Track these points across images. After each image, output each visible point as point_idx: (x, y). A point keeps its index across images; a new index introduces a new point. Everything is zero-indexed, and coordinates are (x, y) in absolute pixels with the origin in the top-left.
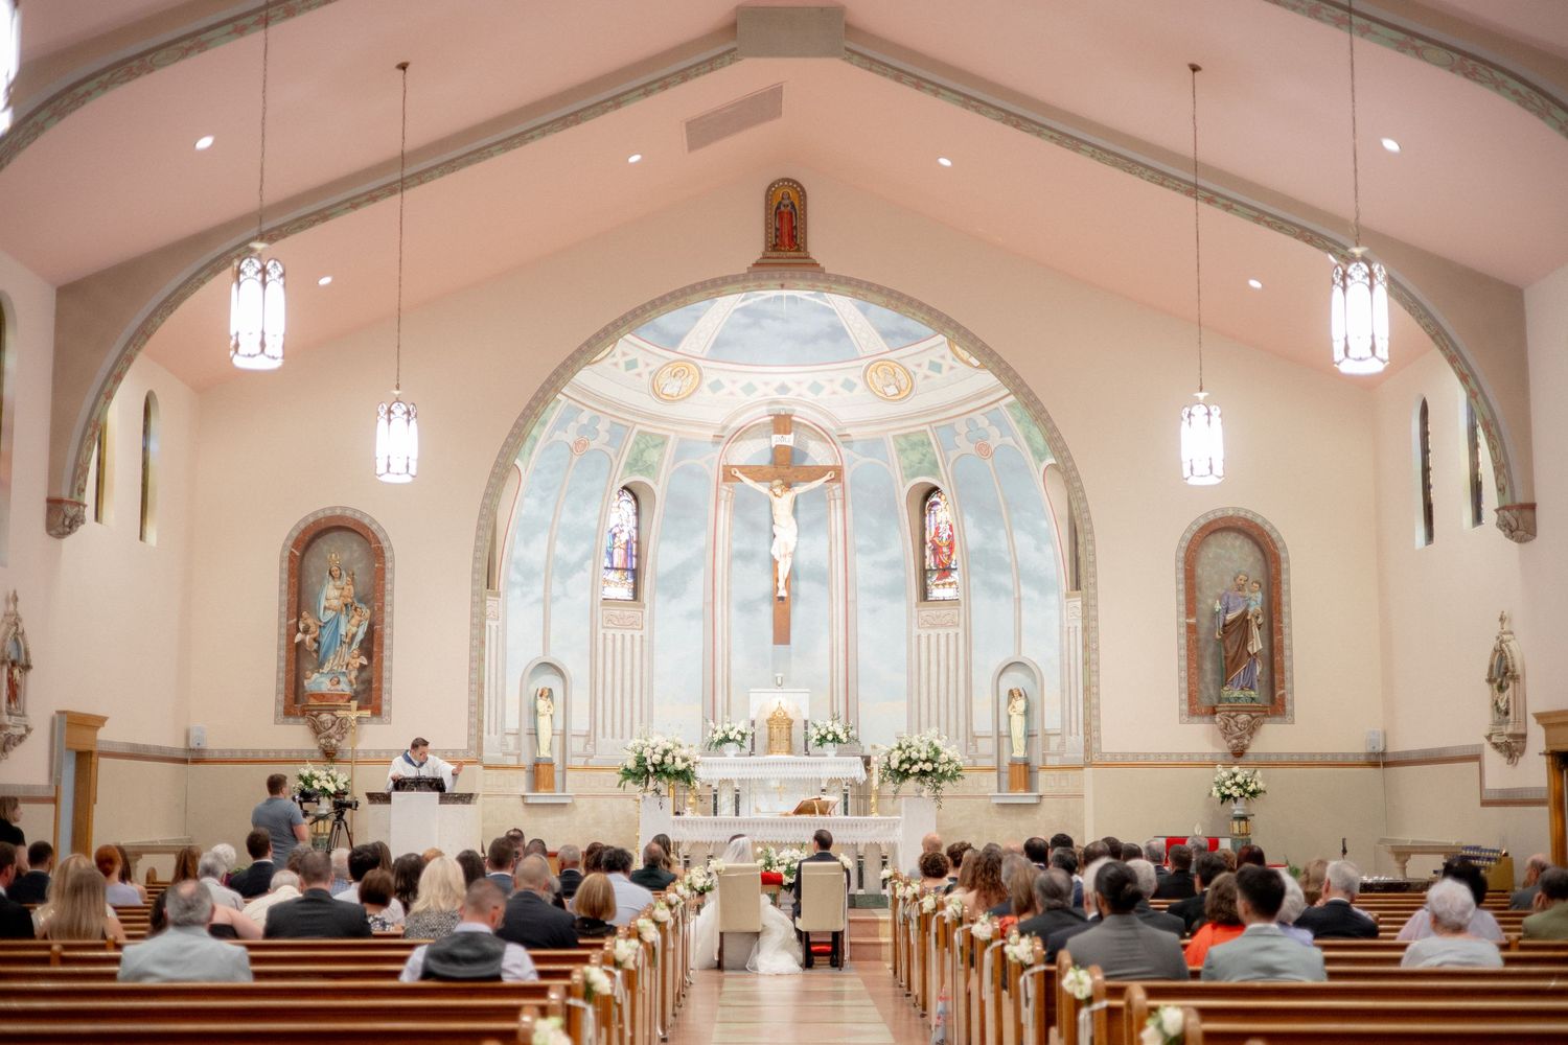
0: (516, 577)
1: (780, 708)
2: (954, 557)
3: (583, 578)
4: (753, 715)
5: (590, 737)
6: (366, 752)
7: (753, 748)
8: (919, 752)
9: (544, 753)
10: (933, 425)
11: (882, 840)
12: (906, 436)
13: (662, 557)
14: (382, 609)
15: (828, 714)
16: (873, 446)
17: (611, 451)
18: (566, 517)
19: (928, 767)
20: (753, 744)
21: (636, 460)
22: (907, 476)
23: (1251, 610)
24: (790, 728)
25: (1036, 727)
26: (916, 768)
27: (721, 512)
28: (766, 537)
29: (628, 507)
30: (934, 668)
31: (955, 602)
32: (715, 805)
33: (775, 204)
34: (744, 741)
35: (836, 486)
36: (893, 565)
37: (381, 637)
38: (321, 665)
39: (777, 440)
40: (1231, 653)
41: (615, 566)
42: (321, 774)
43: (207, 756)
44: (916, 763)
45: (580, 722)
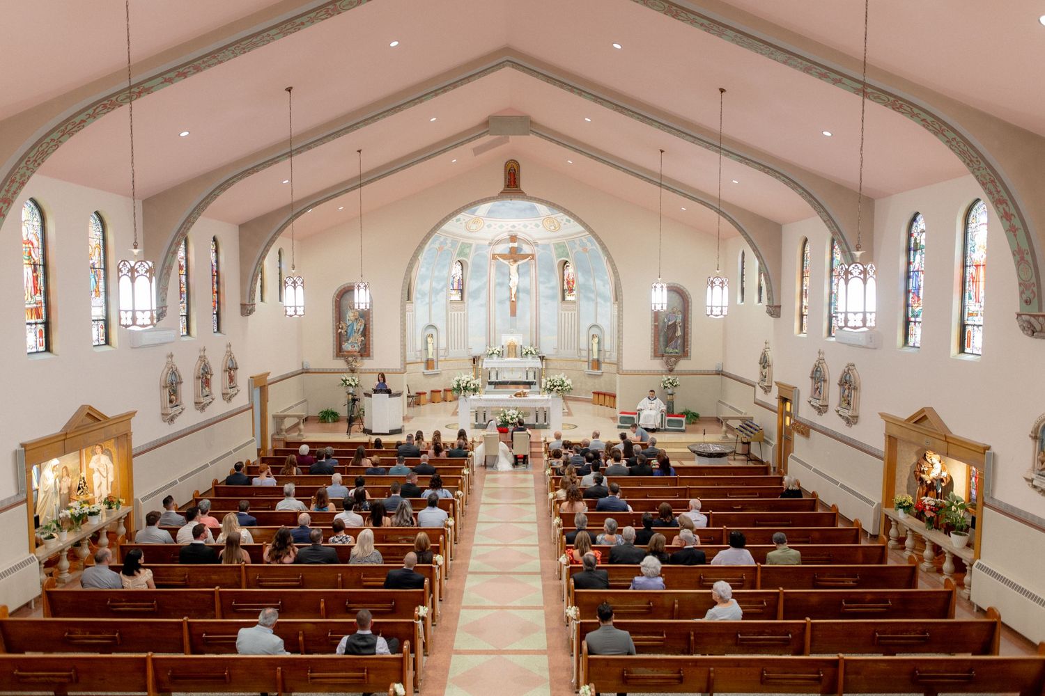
0: (418, 296)
1: (512, 341)
2: (574, 286)
3: (443, 294)
4: (503, 344)
5: (446, 349)
6: (365, 369)
7: (503, 356)
9: (430, 357)
10: (567, 240)
11: (545, 406)
12: (558, 244)
13: (471, 286)
14: (369, 319)
15: (529, 344)
16: (546, 247)
17: (452, 250)
18: (436, 273)
21: (461, 253)
22: (557, 257)
23: (678, 321)
24: (516, 349)
25: (602, 349)
26: (556, 388)
27: (492, 270)
28: (508, 279)
29: (460, 267)
30: (567, 325)
31: (574, 302)
33: (508, 169)
34: (500, 354)
35: (533, 261)
36: (553, 288)
37: (369, 329)
38: (348, 340)
39: (512, 245)
40: (670, 336)
41: (454, 288)
42: (350, 379)
43: (310, 371)
45: (443, 344)
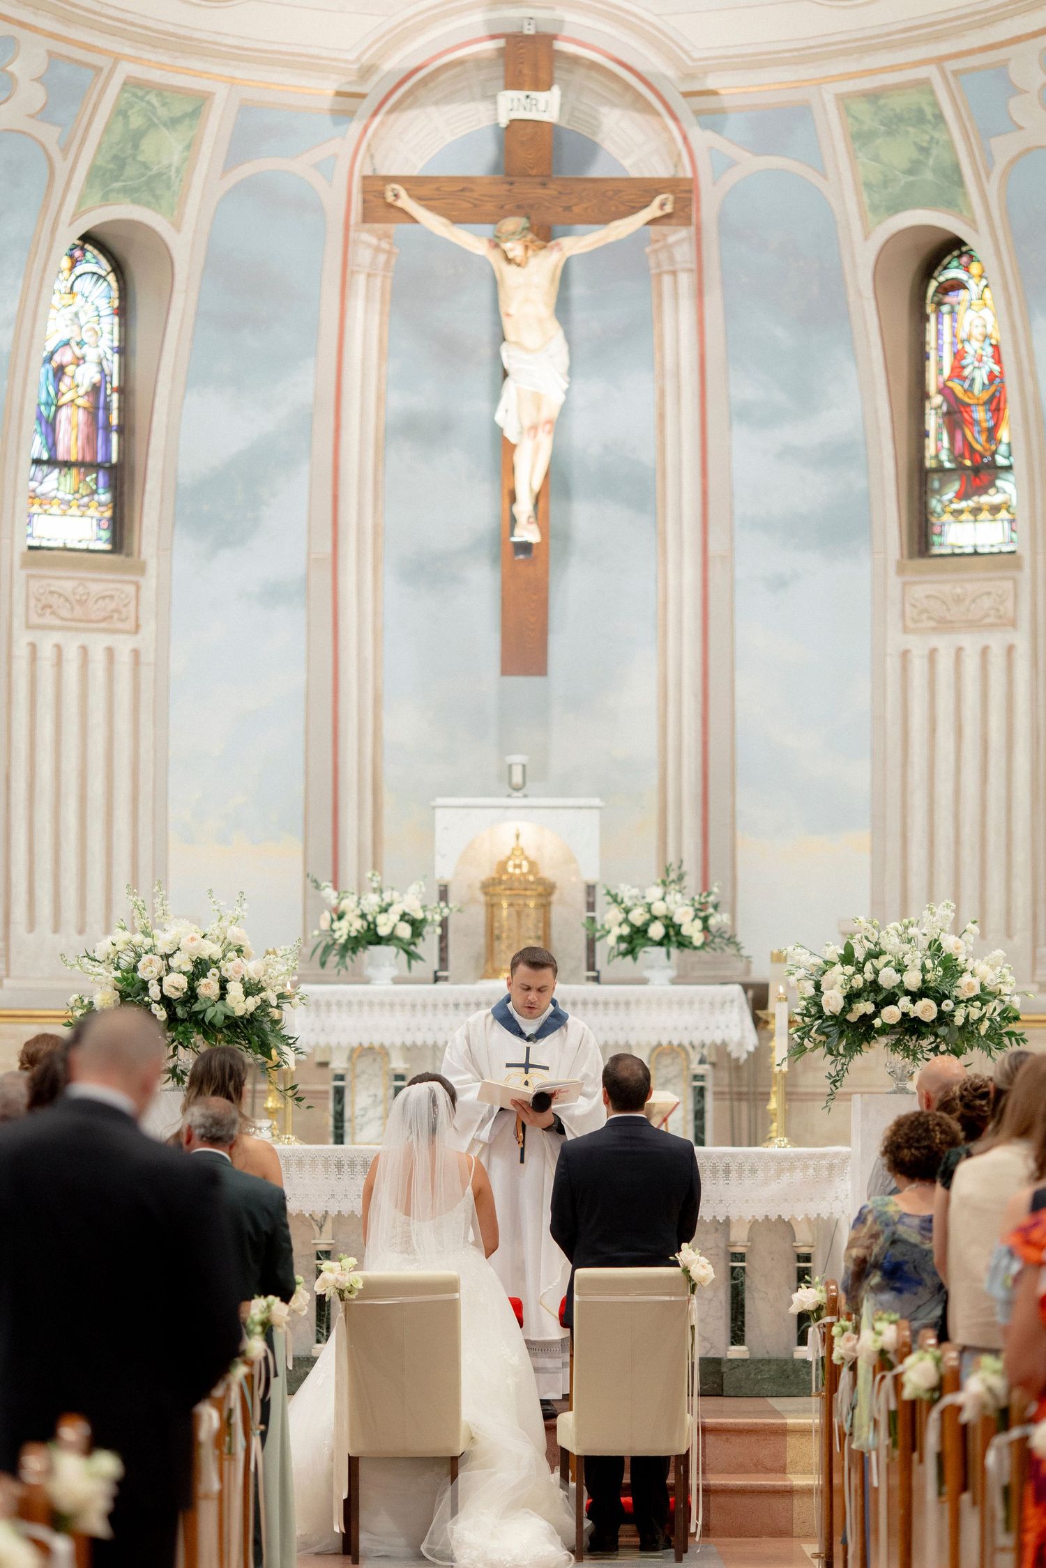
1: (518, 851)
2: (1004, 434)
4: (444, 871)
7: (443, 960)
8: (901, 969)
10: (950, 66)
11: (797, 1212)
12: (873, 96)
15: (654, 874)
16: (780, 123)
17: (49, 135)
19: (926, 1010)
20: (443, 950)
21: (120, 162)
22: (875, 208)
24: (545, 907)
26: (891, 1014)
27: (357, 307)
28: (482, 376)
29: (98, 292)
31: (1005, 560)
32: (339, 1117)
34: (419, 941)
35: (678, 235)
36: (833, 455)
39: (513, 104)
41: (61, 455)
44: (891, 999)
